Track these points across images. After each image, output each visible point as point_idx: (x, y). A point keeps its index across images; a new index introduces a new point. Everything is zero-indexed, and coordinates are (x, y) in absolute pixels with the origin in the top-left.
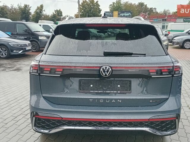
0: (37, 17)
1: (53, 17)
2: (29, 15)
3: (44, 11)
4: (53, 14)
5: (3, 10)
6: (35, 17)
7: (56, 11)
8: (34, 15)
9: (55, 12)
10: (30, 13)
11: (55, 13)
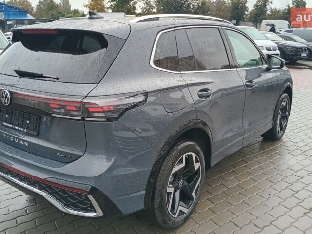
0: (256, 14)
1: (287, 13)
2: (243, 12)
3: (271, 3)
4: (287, 8)
5: (205, 5)
6: (254, 13)
7: (295, 2)
8: (253, 10)
9: (293, 5)
10: (246, 9)
11: (291, 6)
